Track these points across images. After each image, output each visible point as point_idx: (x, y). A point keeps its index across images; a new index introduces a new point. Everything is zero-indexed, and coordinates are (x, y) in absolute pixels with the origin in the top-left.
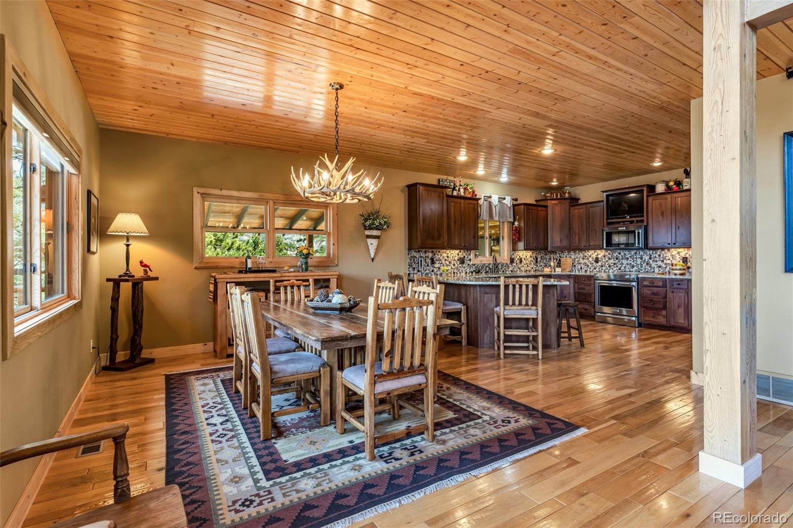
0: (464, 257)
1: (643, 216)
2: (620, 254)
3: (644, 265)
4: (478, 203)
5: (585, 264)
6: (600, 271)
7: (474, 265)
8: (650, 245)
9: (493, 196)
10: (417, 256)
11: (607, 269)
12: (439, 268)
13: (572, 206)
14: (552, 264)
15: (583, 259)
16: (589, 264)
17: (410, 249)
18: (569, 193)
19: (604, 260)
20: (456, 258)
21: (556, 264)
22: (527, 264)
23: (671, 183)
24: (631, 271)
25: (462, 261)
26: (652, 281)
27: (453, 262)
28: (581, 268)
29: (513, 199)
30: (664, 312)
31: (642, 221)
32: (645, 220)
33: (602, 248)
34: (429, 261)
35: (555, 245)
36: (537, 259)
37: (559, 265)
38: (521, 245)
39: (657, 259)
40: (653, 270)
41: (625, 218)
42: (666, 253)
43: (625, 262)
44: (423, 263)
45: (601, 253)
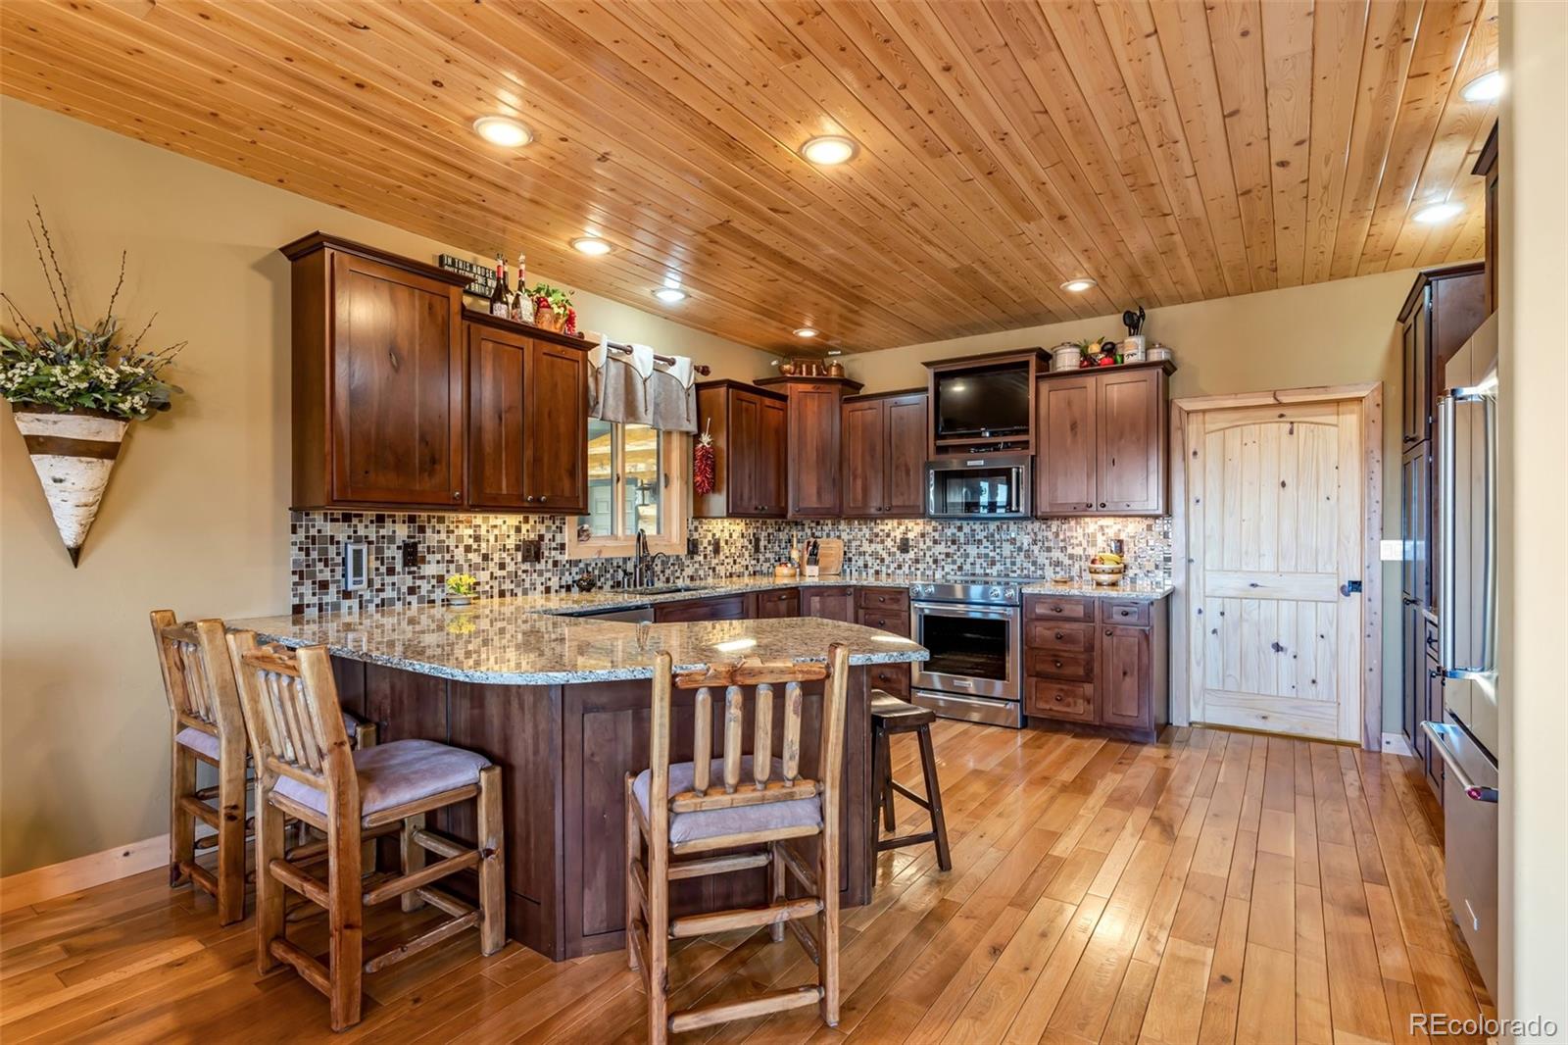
0: (541, 537)
1: (1026, 432)
2: (960, 529)
3: (1018, 560)
4: (586, 360)
5: (875, 555)
6: (911, 573)
7: (577, 562)
8: (1044, 507)
9: (636, 348)
10: (341, 537)
11: (929, 568)
12: (441, 579)
13: (848, 401)
14: (795, 555)
15: (871, 541)
16: (885, 555)
17: (301, 508)
18: (839, 367)
19: (921, 545)
20: (511, 543)
21: (806, 556)
22: (732, 555)
23: (1095, 348)
24: (987, 575)
25: (532, 552)
26: (1058, 602)
27: (496, 557)
28: (866, 566)
29: (696, 369)
30: (1088, 689)
31: (1025, 444)
32: (1032, 442)
33: (923, 515)
34: (393, 552)
35: (804, 505)
36: (757, 540)
37: (814, 558)
38: (718, 502)
39: (1052, 545)
40: (1039, 572)
41: (979, 435)
42: (1070, 530)
43: (972, 550)
44: (369, 562)
45: (914, 528)
